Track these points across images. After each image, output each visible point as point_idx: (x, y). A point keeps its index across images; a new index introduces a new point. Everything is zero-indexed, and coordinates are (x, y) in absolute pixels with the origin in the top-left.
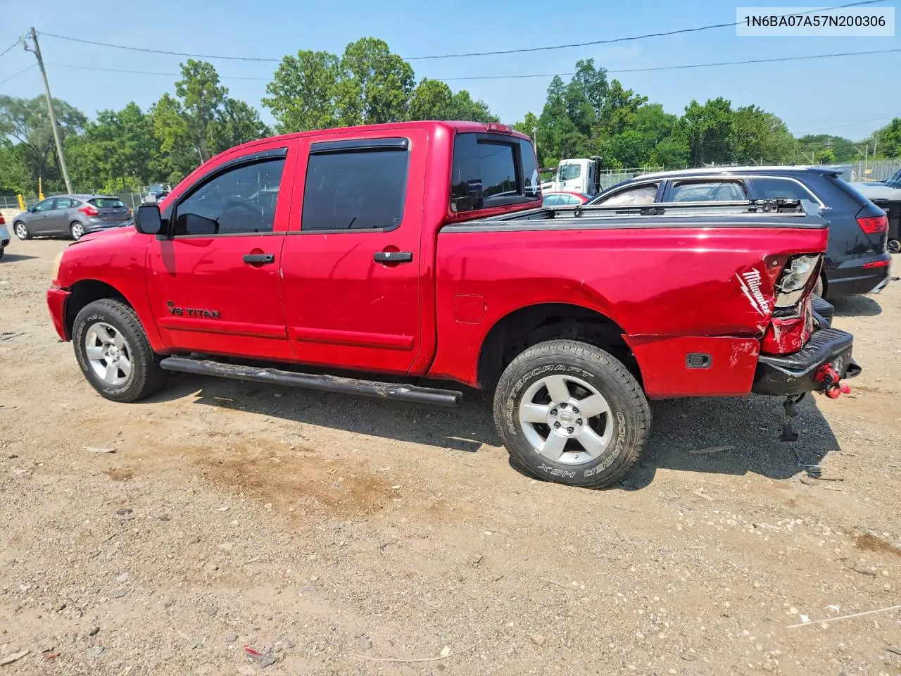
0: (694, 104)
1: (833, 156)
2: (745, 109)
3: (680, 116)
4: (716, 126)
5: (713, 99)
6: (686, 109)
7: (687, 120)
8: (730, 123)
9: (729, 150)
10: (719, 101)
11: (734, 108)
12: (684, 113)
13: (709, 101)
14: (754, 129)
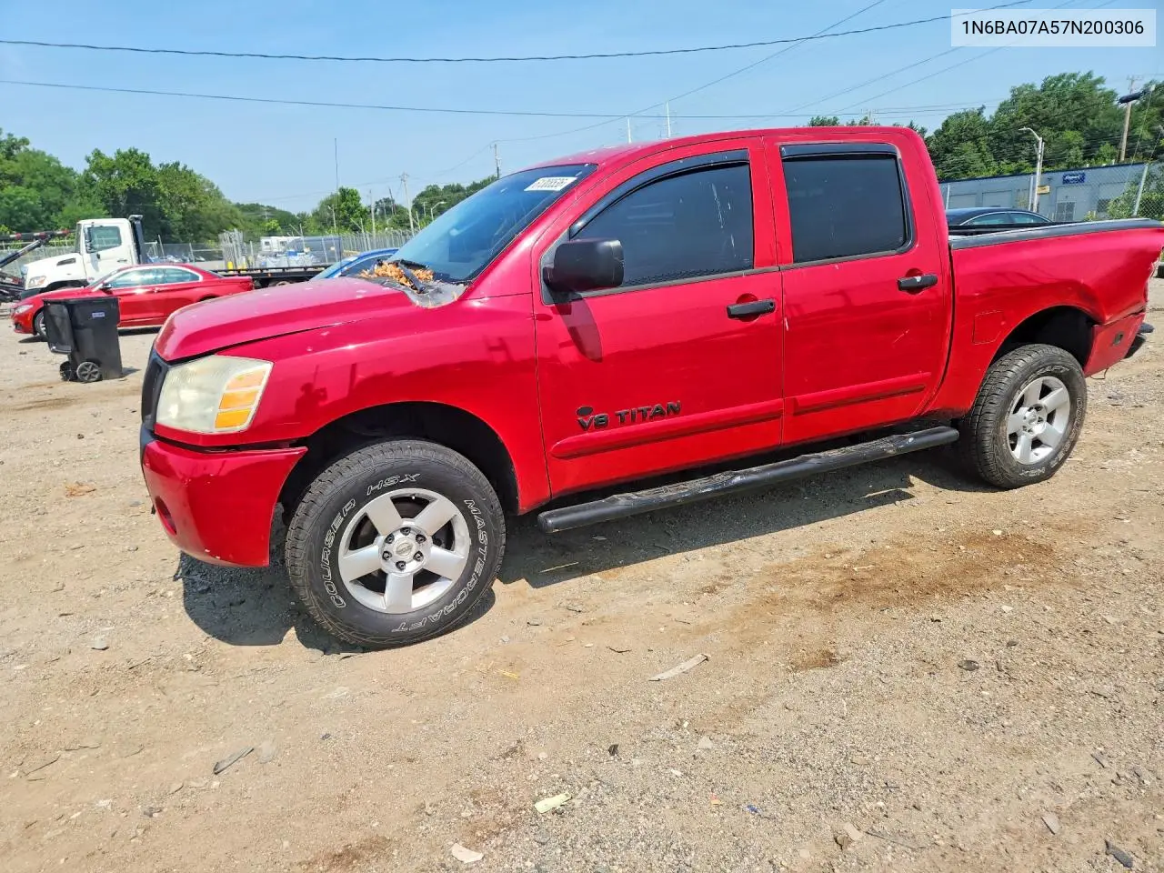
0: (98, 154)
1: (279, 228)
2: (167, 165)
3: (82, 170)
4: (139, 186)
5: (125, 150)
6: (88, 160)
7: (94, 175)
8: (156, 183)
9: (163, 218)
10: (133, 153)
11: (155, 162)
12: (87, 166)
13: (119, 152)
14: (188, 191)
